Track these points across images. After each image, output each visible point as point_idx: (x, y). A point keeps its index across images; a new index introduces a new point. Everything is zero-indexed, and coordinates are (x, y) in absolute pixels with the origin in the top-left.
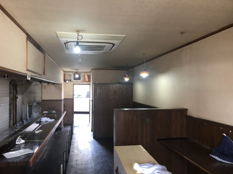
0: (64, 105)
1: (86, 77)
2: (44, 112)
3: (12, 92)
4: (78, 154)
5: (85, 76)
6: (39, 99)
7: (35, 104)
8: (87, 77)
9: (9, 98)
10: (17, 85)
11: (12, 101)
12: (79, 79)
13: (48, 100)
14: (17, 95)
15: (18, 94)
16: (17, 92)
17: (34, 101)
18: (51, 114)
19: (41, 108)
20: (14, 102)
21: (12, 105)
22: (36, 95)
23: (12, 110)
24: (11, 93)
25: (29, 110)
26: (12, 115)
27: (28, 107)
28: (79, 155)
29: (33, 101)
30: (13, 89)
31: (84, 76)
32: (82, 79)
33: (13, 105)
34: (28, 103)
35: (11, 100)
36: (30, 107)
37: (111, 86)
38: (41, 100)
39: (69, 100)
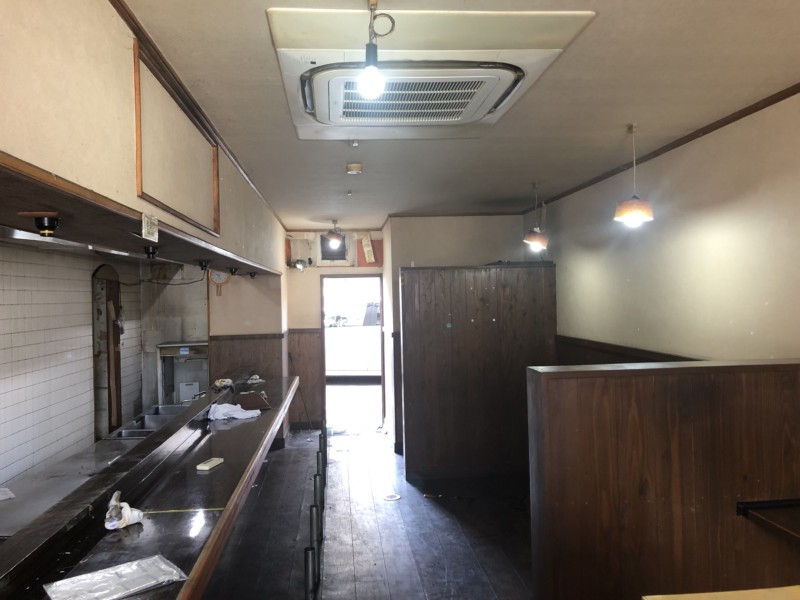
0: (289, 354)
1: (368, 249)
2: (218, 383)
3: (103, 308)
4: (357, 549)
5: (364, 243)
6: (197, 334)
7: (184, 352)
8: (370, 248)
9: (91, 333)
10: (119, 283)
11: (103, 343)
12: (341, 254)
13: (233, 338)
14: (121, 321)
15: (123, 318)
16: (118, 309)
17: (183, 342)
18: (247, 387)
19: (205, 366)
20: (112, 347)
21: (104, 356)
22: (189, 319)
23: (106, 374)
24: (100, 312)
25: (164, 374)
26: (105, 394)
27: (159, 363)
28: (360, 553)
29: (178, 340)
30: (104, 299)
31: (360, 242)
32: (351, 254)
33: (106, 355)
34: (161, 348)
35: (100, 338)
36: (169, 363)
37: (469, 275)
38: (206, 338)
39: (307, 336)
